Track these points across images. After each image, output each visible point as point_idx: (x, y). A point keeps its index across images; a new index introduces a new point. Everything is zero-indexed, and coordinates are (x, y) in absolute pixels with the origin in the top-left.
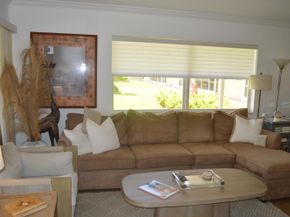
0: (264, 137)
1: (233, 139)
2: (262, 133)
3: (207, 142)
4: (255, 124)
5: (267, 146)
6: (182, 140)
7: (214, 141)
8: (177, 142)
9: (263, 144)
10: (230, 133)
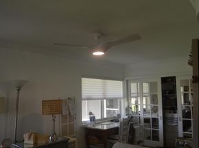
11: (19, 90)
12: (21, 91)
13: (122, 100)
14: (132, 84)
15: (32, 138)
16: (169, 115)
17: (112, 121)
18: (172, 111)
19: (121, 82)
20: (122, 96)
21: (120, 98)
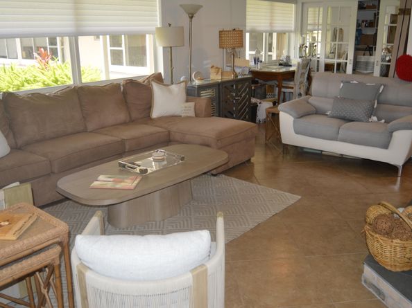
1: (155, 114)
2: (187, 101)
5: (197, 115)
7: (131, 122)
8: (85, 131)
9: (192, 114)
11: (191, 18)
12: (193, 18)
13: (293, 36)
14: (310, 9)
15: (220, 73)
16: (363, 59)
17: (280, 65)
18: (368, 52)
19: (293, 5)
20: (293, 29)
21: (290, 32)
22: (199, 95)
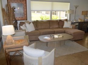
0: (72, 26)
1: (64, 27)
2: (71, 25)
3: (57, 28)
4: (69, 23)
5: (73, 28)
6: (51, 28)
7: (59, 28)
8: (50, 28)
10: (63, 25)
12: (76, 8)
15: (80, 20)
22: (74, 24)
